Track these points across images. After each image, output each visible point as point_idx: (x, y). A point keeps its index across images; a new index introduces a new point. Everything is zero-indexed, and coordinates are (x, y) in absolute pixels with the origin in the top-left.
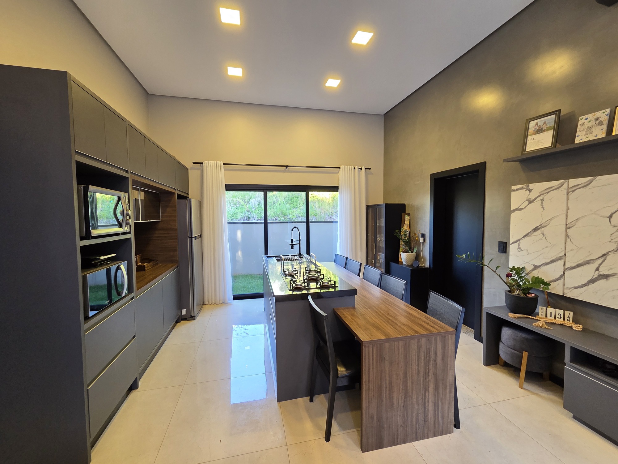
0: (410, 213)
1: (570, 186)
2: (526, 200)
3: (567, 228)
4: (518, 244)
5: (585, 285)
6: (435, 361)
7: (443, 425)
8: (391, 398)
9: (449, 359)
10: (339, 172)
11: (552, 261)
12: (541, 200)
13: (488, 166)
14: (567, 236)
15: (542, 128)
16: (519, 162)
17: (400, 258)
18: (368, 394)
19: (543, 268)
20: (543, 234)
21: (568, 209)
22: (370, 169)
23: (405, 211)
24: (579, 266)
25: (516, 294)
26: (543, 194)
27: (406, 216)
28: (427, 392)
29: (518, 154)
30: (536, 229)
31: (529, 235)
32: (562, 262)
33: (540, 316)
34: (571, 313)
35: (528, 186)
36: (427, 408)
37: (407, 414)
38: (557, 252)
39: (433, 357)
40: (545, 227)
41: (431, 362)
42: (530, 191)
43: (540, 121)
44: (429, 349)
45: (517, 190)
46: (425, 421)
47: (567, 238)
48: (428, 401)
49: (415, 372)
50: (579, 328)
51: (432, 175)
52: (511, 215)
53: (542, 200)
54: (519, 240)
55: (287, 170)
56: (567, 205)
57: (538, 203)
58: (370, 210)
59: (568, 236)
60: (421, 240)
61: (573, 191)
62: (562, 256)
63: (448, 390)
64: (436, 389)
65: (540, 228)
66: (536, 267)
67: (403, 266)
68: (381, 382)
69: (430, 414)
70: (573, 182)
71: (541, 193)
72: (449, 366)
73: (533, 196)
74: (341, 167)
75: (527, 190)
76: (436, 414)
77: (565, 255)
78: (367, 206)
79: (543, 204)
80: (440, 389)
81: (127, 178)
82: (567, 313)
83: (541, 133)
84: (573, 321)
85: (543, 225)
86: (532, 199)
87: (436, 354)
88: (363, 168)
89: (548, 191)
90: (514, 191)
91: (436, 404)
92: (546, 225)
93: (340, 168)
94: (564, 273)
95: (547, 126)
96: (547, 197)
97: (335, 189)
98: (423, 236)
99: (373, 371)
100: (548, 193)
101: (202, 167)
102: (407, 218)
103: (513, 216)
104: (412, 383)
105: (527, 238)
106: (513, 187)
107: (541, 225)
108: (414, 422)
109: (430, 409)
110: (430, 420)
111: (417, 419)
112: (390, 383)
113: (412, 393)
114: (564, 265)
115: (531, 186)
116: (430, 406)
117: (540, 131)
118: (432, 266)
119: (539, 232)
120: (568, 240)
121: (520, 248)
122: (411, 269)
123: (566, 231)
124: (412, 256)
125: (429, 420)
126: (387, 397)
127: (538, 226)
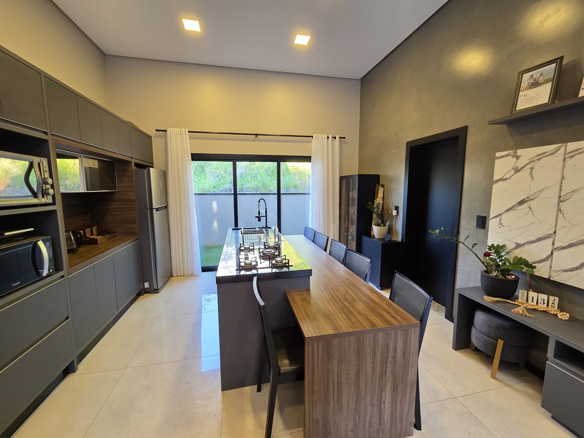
0: (384, 185)
1: (568, 151)
2: (512, 169)
3: (560, 202)
4: (500, 219)
5: (577, 269)
6: (394, 358)
7: (401, 428)
8: (339, 401)
9: (411, 355)
10: (311, 141)
11: (539, 240)
12: (530, 168)
13: (470, 130)
14: (559, 210)
15: (538, 82)
16: (507, 124)
17: (372, 231)
18: (313, 397)
19: (527, 247)
20: (530, 208)
21: (563, 178)
22: (344, 138)
23: (379, 183)
24: (571, 246)
25: (494, 275)
26: (533, 161)
27: (380, 187)
28: (384, 392)
29: (506, 114)
30: (521, 203)
31: (513, 209)
32: (550, 241)
33: (520, 300)
34: (557, 299)
35: (516, 152)
36: (383, 410)
37: (359, 417)
38: (547, 229)
39: (391, 353)
40: (533, 199)
41: (390, 359)
42: (518, 158)
43: (536, 73)
44: (388, 344)
45: (502, 157)
46: (380, 424)
47: (559, 213)
48: (384, 403)
49: (369, 371)
50: (565, 316)
51: (408, 143)
52: (493, 186)
53: (532, 168)
54: (501, 215)
55: (257, 138)
56: (563, 174)
57: (526, 172)
58: (344, 181)
59: (560, 211)
60: (394, 213)
61: (571, 157)
62: (551, 234)
63: (408, 390)
64: (395, 388)
65: (526, 201)
66: (518, 246)
67: (375, 240)
68: (328, 384)
69: (387, 417)
70: (572, 146)
71: (531, 160)
72: (411, 363)
73: (520, 163)
74: (314, 136)
75: (514, 157)
76: (394, 416)
77: (555, 232)
78: (340, 177)
79: (533, 173)
80: (400, 389)
81: (47, 141)
82: (552, 298)
83: (537, 87)
84: (558, 308)
85: (530, 198)
86: (519, 168)
87: (395, 349)
88: (337, 137)
89: (540, 157)
90: (498, 158)
91: (394, 405)
92: (534, 197)
93: (312, 137)
94: (552, 254)
95: (545, 78)
96: (538, 165)
97: (307, 159)
98: (397, 208)
99: (318, 371)
100: (539, 160)
101: (166, 134)
102: (381, 190)
103: (495, 187)
104: (366, 383)
105: (510, 212)
106: (498, 154)
107: (528, 197)
108: (367, 425)
109: (386, 411)
110: (387, 423)
111: (371, 423)
112: (339, 384)
113: (366, 394)
114: (553, 244)
115: (520, 152)
116: (386, 407)
117: (535, 84)
118: (404, 240)
119: (525, 205)
120: (561, 216)
121: (501, 224)
122: (382, 243)
123: (559, 205)
124: (385, 229)
125: (385, 423)
126: (336, 400)
127: (524, 199)
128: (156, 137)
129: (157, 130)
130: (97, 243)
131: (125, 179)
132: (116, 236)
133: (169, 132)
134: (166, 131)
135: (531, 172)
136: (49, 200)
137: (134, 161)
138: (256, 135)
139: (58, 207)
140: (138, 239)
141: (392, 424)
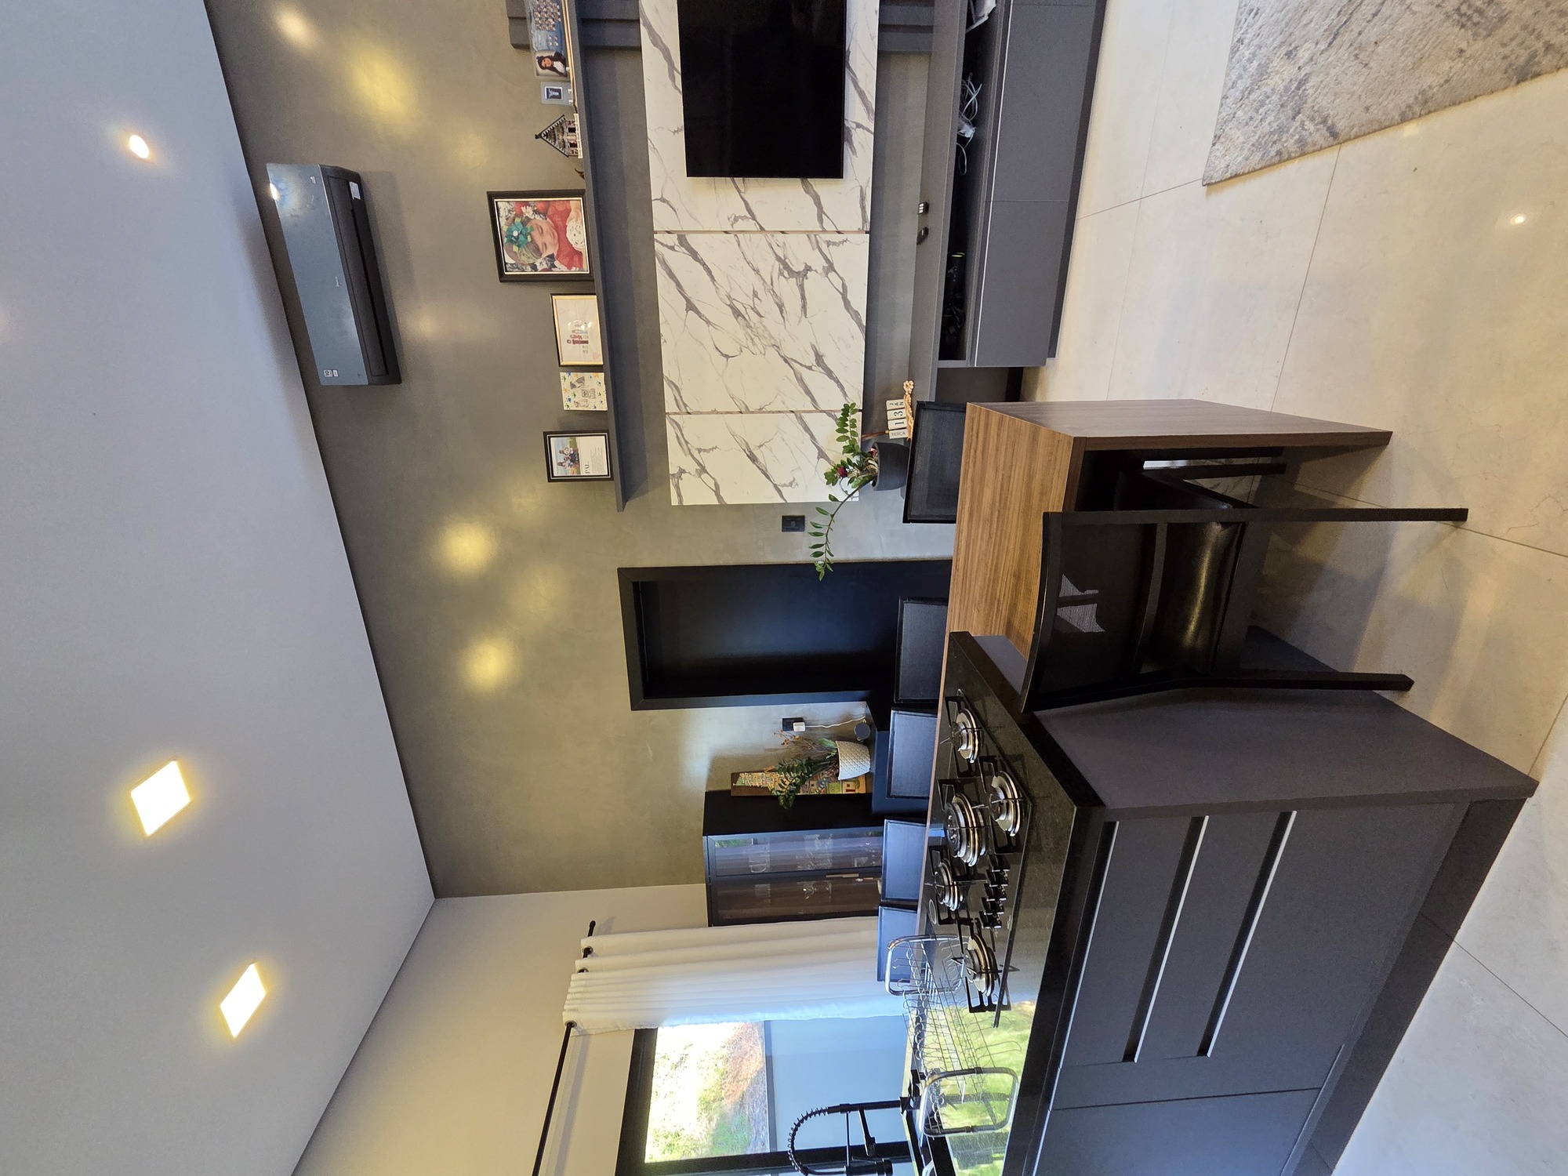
0: (732, 774)
1: (677, 411)
2: (700, 477)
3: (748, 411)
4: (782, 486)
5: (838, 382)
10: (584, 1034)
11: (807, 429)
12: (699, 453)
14: (760, 411)
15: (571, 455)
16: (627, 501)
19: (821, 444)
20: (761, 446)
21: (715, 412)
22: (593, 924)
23: (728, 792)
24: (808, 392)
25: (876, 465)
26: (689, 450)
27: (738, 784)
29: (612, 492)
30: (753, 458)
31: (764, 469)
32: (806, 417)
34: (888, 402)
35: (673, 475)
38: (790, 423)
40: (747, 444)
42: (682, 471)
45: (679, 495)
47: (764, 410)
50: (909, 386)
51: (635, 708)
52: (728, 503)
53: (700, 450)
54: (775, 486)
56: (708, 413)
57: (704, 458)
59: (761, 409)
60: (799, 728)
61: (685, 405)
62: (796, 415)
65: (751, 452)
66: (822, 454)
70: (670, 406)
71: (688, 453)
73: (691, 466)
75: (680, 477)
77: (792, 412)
79: (707, 449)
82: (889, 407)
83: (578, 455)
84: (902, 398)
85: (745, 448)
86: (698, 468)
89: (683, 442)
90: (681, 501)
92: (744, 442)
93: (570, 1025)
94: (824, 412)
95: (569, 447)
96: (695, 443)
98: (788, 724)
100: (687, 442)
102: (746, 780)
103: (729, 500)
105: (770, 472)
106: (675, 502)
107: (744, 450)
114: (811, 412)
115: (673, 470)
117: (574, 458)
118: (861, 693)
119: (756, 453)
120: (768, 408)
121: (791, 484)
123: (753, 412)
127: (748, 455)
135: (705, 450)
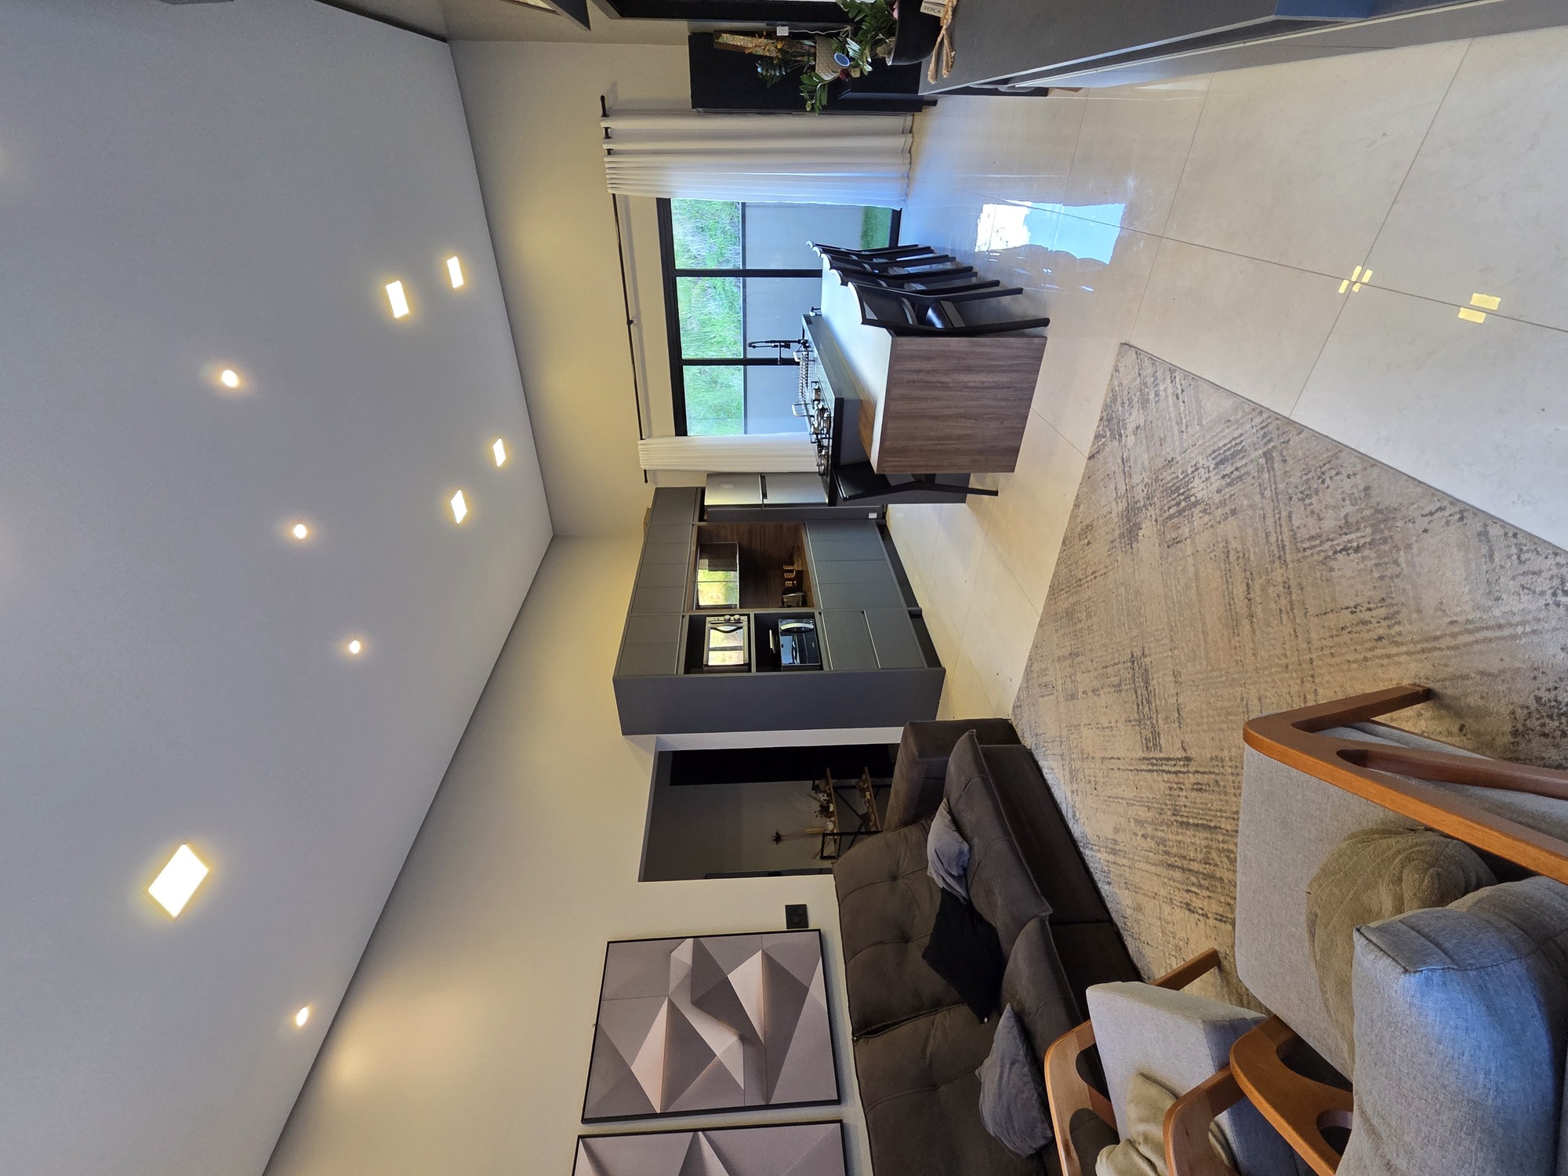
6: (928, 372)
8: (959, 438)
9: (933, 348)
10: (626, 197)
18: (943, 466)
22: (603, 99)
27: (721, 41)
28: (969, 384)
33: (940, 15)
37: (988, 414)
39: (921, 376)
41: (929, 378)
44: (908, 382)
46: (1009, 387)
48: (983, 382)
49: (935, 403)
63: (978, 349)
64: (969, 370)
68: (933, 451)
72: (942, 348)
74: (611, 191)
76: (1006, 368)
80: (971, 362)
81: (690, 616)
87: (918, 371)
88: (604, 124)
91: (991, 369)
97: (664, 207)
101: (655, 472)
102: (727, 38)
104: (949, 407)
108: (1004, 404)
109: (995, 379)
110: (1012, 378)
111: (1002, 400)
112: (939, 439)
113: (963, 407)
116: (990, 380)
126: (955, 442)
128: (656, 483)
129: (646, 481)
130: (802, 571)
131: (722, 534)
132: (798, 547)
133: (647, 468)
134: (645, 471)
136: (745, 618)
137: (697, 523)
138: (630, 322)
139: (752, 612)
140: (805, 524)
141: (1016, 371)
